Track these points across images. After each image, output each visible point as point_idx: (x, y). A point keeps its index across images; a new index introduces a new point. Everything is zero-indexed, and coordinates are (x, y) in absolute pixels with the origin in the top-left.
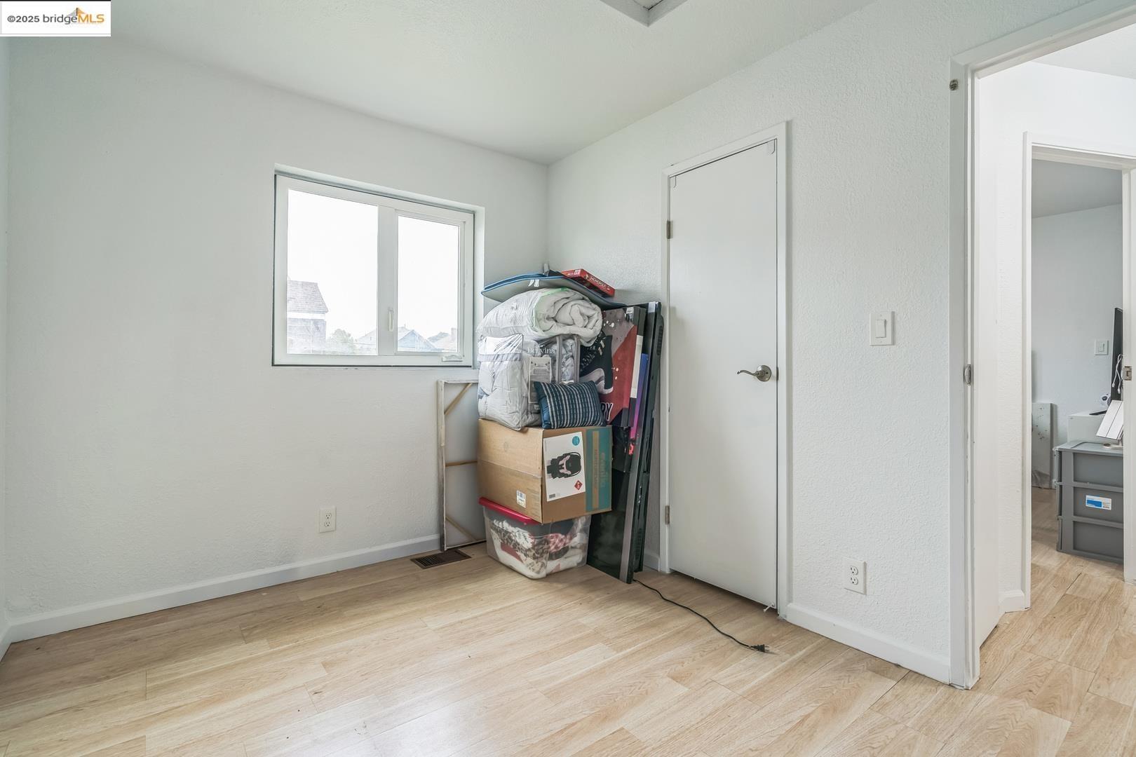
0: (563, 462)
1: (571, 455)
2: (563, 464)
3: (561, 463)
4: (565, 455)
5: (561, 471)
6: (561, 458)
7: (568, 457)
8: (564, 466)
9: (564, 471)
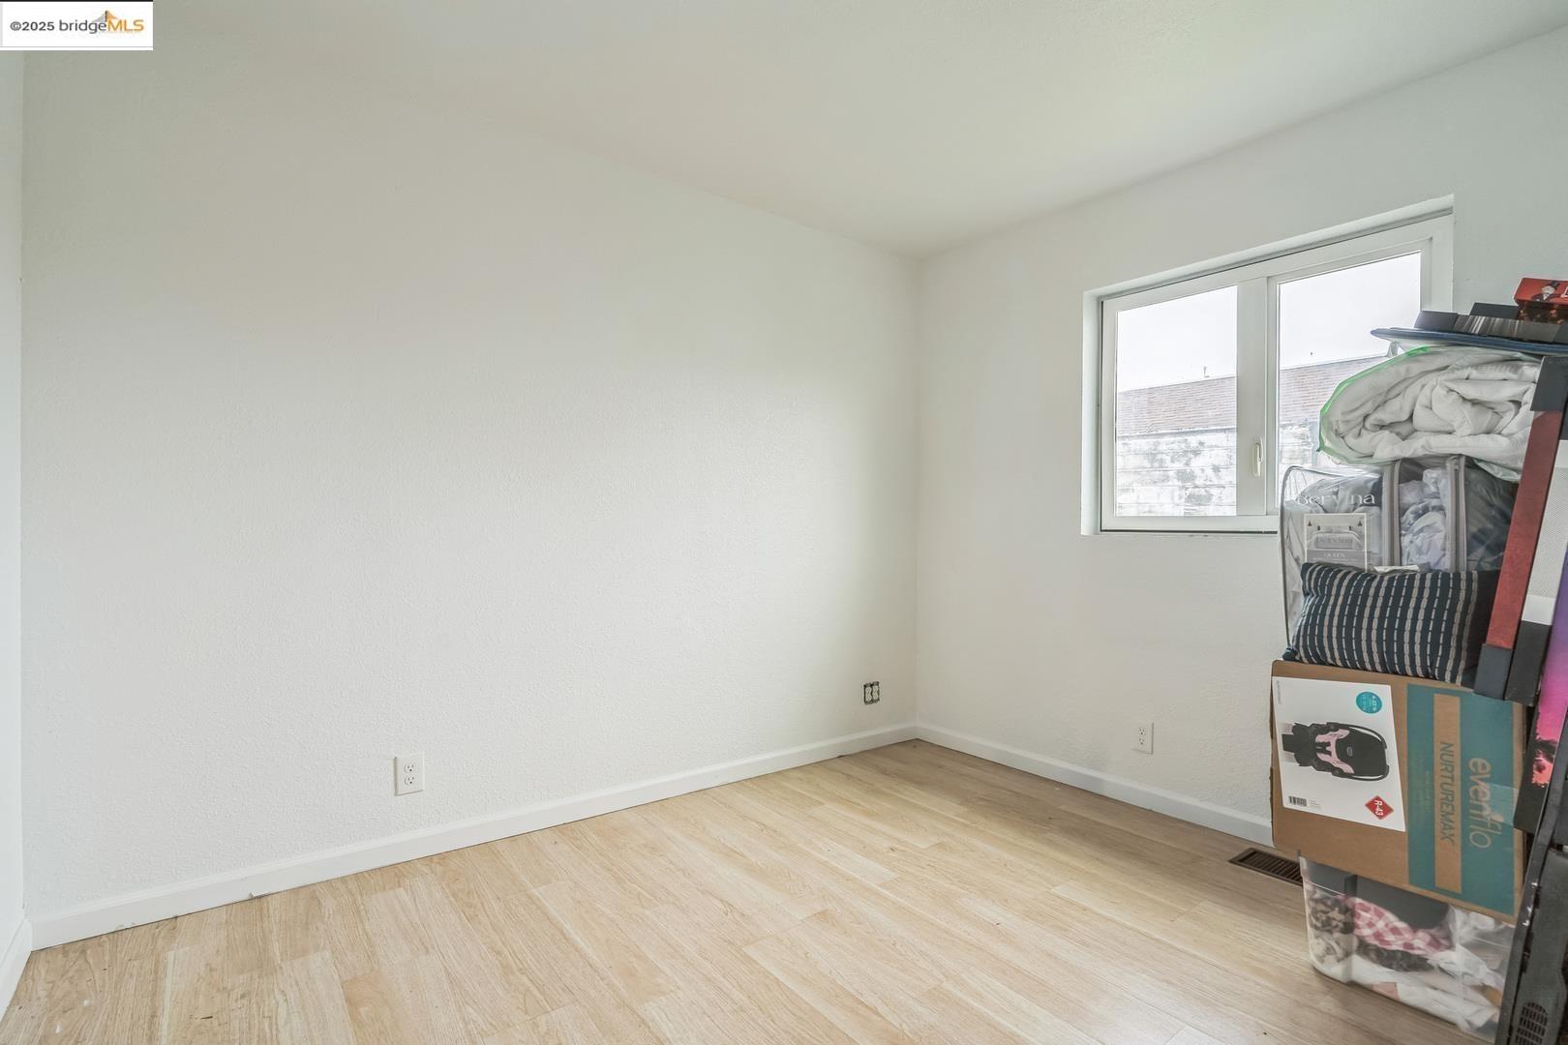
0: (1330, 738)
1: (1351, 731)
2: (1329, 744)
3: (1320, 739)
4: (1337, 727)
5: (1323, 757)
6: (1325, 729)
7: (1343, 733)
8: (1332, 748)
9: (1333, 759)
